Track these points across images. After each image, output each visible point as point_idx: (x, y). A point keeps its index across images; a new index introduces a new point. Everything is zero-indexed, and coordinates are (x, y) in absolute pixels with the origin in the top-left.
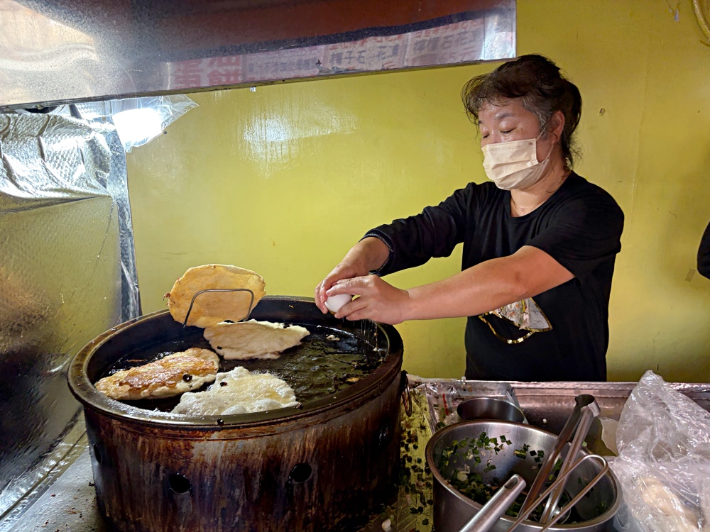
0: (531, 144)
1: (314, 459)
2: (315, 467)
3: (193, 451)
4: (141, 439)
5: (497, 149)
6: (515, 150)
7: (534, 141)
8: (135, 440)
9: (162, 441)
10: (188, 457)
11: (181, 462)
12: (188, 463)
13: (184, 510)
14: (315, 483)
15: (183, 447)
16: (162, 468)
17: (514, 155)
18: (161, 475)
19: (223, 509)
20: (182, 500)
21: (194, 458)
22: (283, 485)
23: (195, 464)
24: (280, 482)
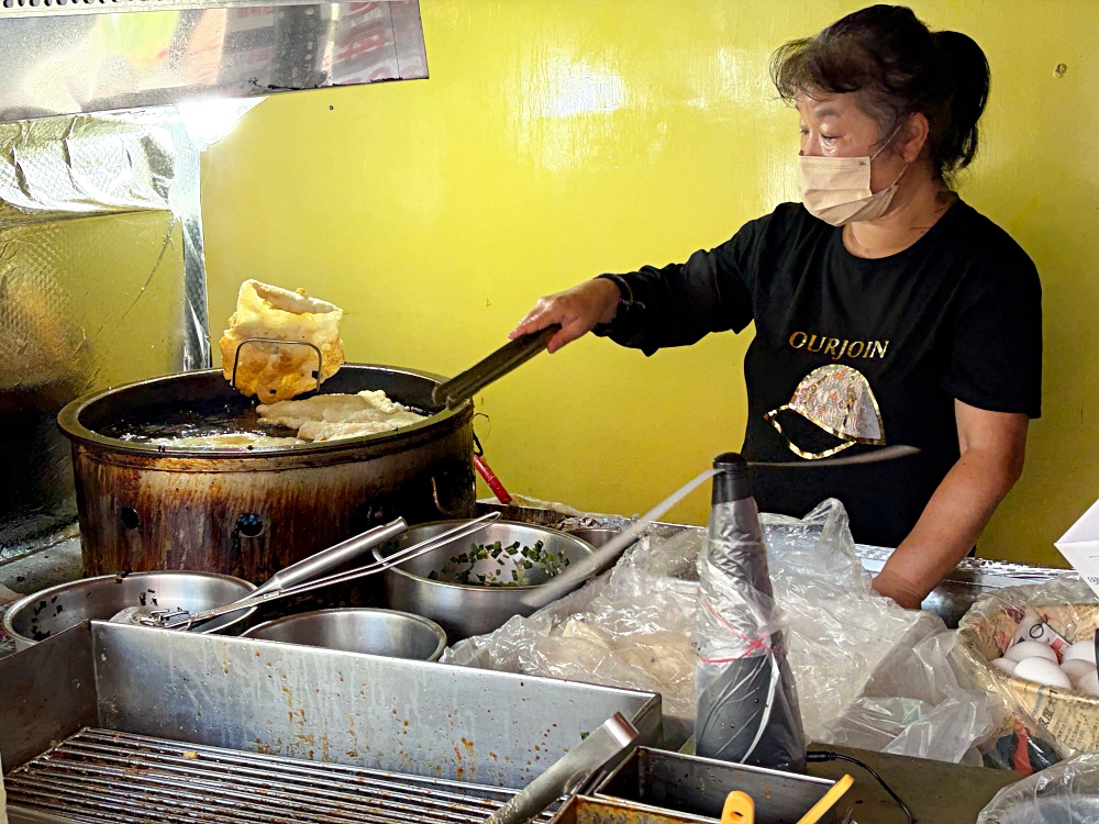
0: (862, 164)
1: (265, 512)
2: (267, 523)
3: (141, 481)
4: (100, 467)
5: (813, 166)
6: (838, 171)
7: (867, 160)
8: (96, 468)
9: (115, 469)
10: (137, 488)
11: (131, 493)
12: (136, 494)
13: (134, 549)
14: (267, 541)
15: (132, 477)
16: (116, 499)
17: (835, 179)
18: (116, 507)
19: (168, 552)
20: (132, 537)
21: (142, 489)
22: (229, 535)
23: (143, 496)
24: (226, 530)
